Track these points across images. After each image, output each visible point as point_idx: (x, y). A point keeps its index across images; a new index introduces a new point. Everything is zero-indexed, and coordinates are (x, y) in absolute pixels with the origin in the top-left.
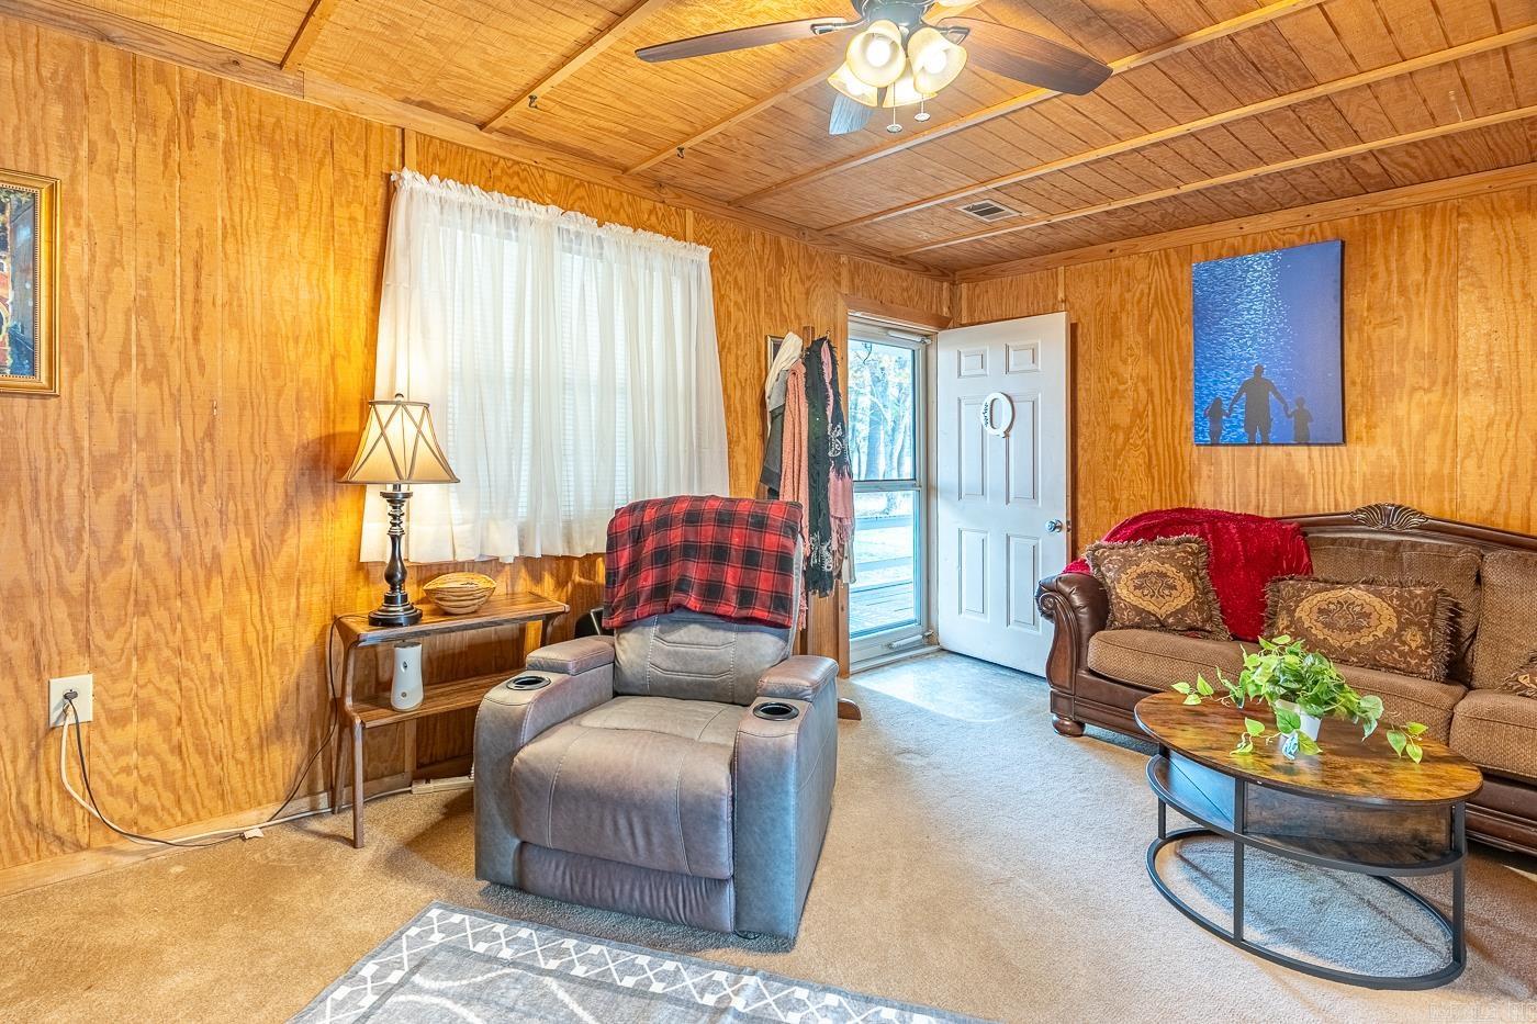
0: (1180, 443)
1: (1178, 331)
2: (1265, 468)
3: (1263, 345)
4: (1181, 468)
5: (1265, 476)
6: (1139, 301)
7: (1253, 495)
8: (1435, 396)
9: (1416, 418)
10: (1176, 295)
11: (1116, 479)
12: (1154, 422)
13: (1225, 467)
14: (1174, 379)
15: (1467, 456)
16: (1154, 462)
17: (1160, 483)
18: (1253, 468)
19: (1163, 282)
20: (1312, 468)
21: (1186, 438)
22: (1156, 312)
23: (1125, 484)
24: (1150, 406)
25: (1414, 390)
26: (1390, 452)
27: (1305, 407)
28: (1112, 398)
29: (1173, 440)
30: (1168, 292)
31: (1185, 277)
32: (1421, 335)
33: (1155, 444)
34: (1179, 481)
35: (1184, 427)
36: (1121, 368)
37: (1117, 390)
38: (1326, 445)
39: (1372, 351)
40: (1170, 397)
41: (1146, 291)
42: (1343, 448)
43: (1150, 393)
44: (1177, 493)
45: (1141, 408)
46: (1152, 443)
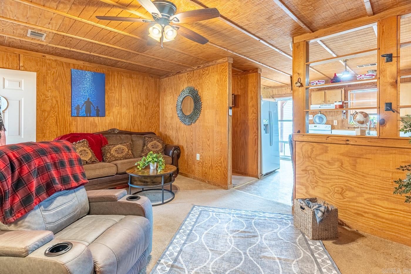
0: (66, 116)
1: (66, 85)
2: (89, 122)
3: (90, 93)
4: (67, 123)
5: (89, 124)
6: (53, 74)
7: (86, 128)
8: (119, 108)
9: (116, 112)
10: (65, 75)
11: (44, 127)
12: (58, 110)
13: (79, 122)
14: (65, 98)
15: (123, 119)
16: (58, 121)
17: (60, 127)
18: (86, 122)
19: (61, 71)
20: (98, 122)
21: (68, 115)
22: (59, 79)
23: (48, 128)
24: (57, 106)
25: (116, 106)
26: (112, 118)
27: (98, 108)
28: (43, 102)
29: (64, 115)
30: (63, 74)
31: (68, 72)
32: (117, 96)
33: (59, 116)
34: (66, 126)
35: (68, 112)
36: (46, 93)
37: (45, 99)
38: (101, 117)
39: (109, 98)
40: (63, 103)
41: (56, 72)
42: (104, 117)
43: (57, 101)
44: (66, 130)
45: (54, 105)
46: (57, 116)
